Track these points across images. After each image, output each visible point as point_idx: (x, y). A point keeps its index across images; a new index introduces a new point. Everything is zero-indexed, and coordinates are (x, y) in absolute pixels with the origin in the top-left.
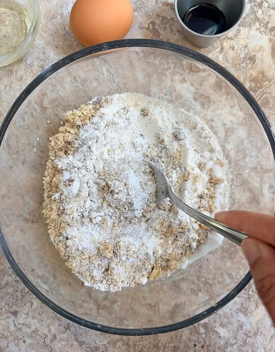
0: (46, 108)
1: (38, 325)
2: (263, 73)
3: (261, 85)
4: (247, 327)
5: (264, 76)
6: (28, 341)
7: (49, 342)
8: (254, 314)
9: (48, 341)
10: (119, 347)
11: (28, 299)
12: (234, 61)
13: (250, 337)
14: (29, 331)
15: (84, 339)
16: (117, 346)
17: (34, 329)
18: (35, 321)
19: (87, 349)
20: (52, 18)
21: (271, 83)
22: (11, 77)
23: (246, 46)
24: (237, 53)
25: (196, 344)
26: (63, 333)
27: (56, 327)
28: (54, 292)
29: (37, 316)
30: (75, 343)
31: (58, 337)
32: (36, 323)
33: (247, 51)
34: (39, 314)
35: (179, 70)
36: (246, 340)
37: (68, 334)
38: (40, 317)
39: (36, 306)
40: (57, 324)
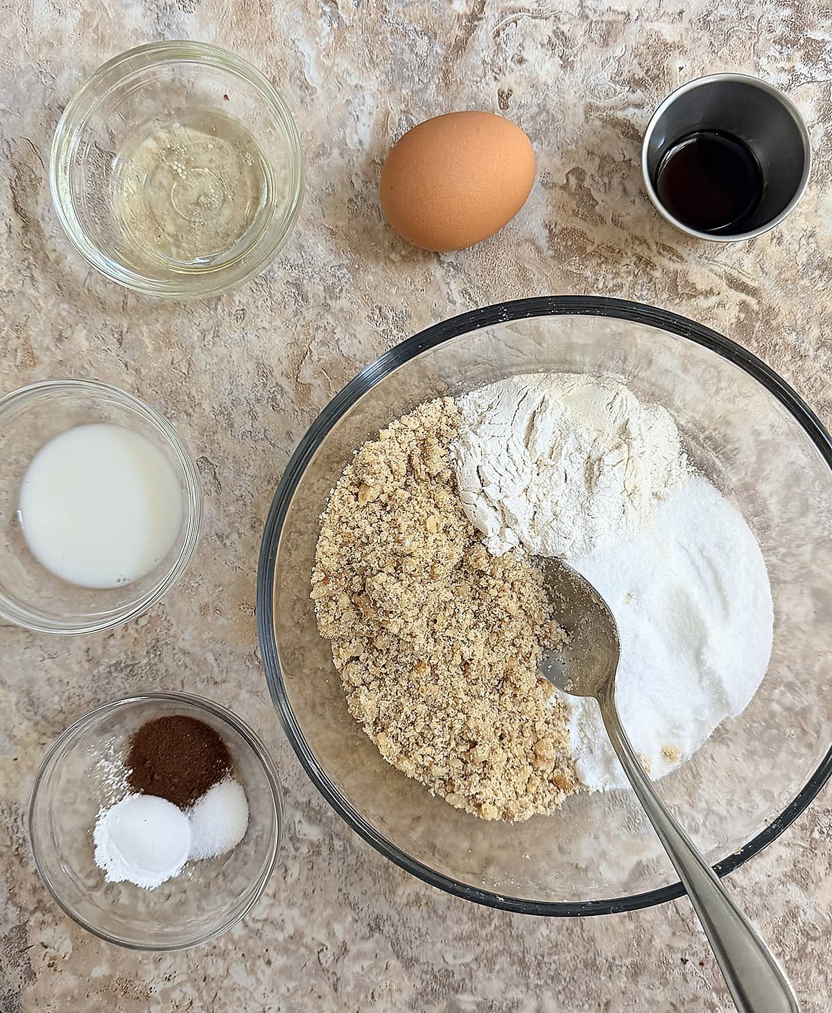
0: (308, 388)
1: (302, 922)
4: (808, 916)
6: (279, 961)
7: (329, 962)
8: (825, 884)
9: (327, 959)
10: (502, 969)
12: (780, 274)
13: (814, 939)
14: (281, 937)
15: (415, 953)
16: (497, 967)
17: (292, 933)
18: (295, 912)
19: (424, 976)
20: (318, 156)
22: (216, 309)
23: (813, 235)
24: (788, 251)
25: (687, 958)
26: (364, 938)
27: (347, 924)
28: (338, 844)
29: (300, 901)
30: (394, 962)
31: (353, 950)
32: (296, 918)
33: (813, 246)
34: (305, 895)
35: (644, 293)
36: (805, 946)
37: (377, 942)
38: (306, 904)
39: (295, 875)
40: (350, 919)
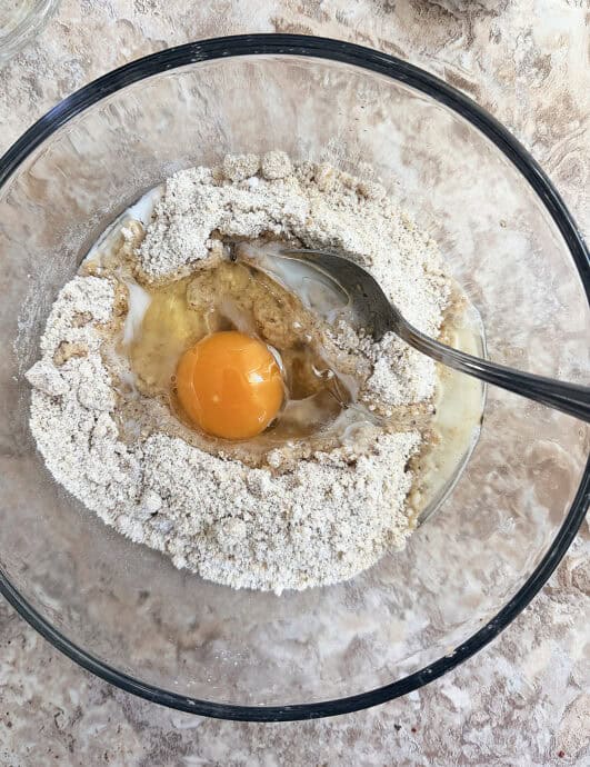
0: (43, 183)
1: (40, 688)
2: (567, 99)
3: (563, 129)
4: (515, 686)
5: (568, 107)
6: (19, 723)
7: (66, 725)
8: (531, 657)
9: (63, 722)
10: (227, 734)
11: (14, 630)
12: (498, 71)
13: (520, 708)
14: (20, 701)
15: (146, 717)
16: (222, 732)
17: (30, 697)
18: (33, 679)
19: (153, 739)
21: (585, 126)
23: (529, 34)
24: (506, 50)
25: (400, 724)
26: (97, 704)
27: (82, 691)
28: (75, 615)
29: (38, 668)
30: (126, 726)
31: (88, 714)
32: (35, 684)
33: (530, 44)
34: (42, 663)
35: (367, 93)
36: (510, 715)
37: (110, 707)
38: (43, 671)
39: (33, 646)
40: (84, 685)
